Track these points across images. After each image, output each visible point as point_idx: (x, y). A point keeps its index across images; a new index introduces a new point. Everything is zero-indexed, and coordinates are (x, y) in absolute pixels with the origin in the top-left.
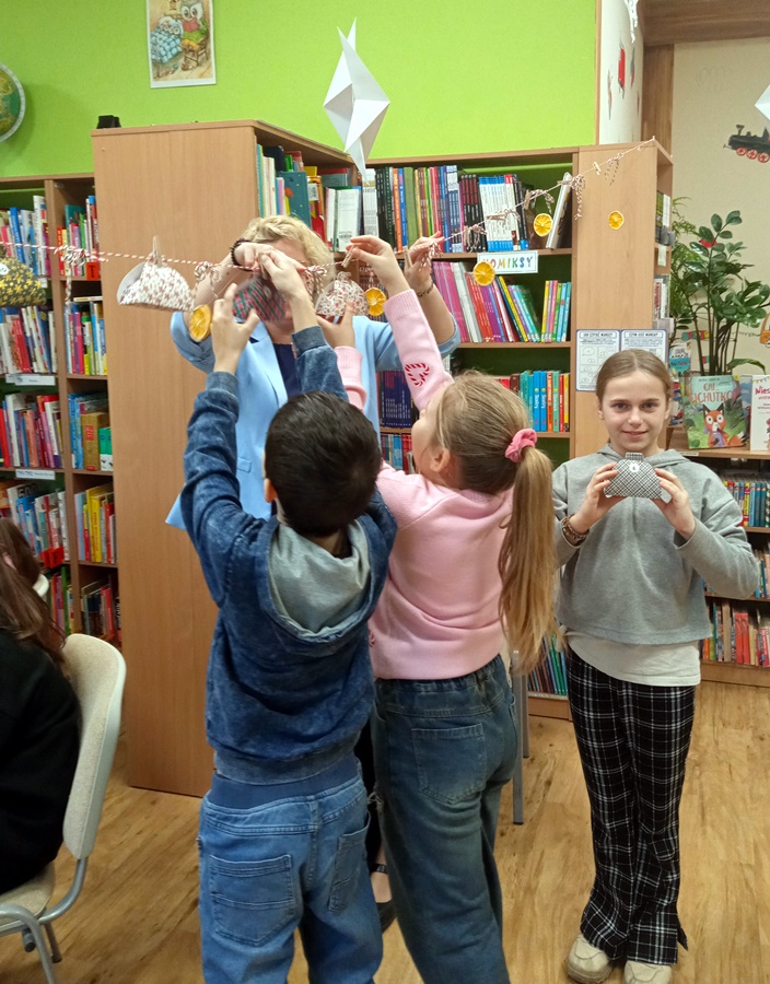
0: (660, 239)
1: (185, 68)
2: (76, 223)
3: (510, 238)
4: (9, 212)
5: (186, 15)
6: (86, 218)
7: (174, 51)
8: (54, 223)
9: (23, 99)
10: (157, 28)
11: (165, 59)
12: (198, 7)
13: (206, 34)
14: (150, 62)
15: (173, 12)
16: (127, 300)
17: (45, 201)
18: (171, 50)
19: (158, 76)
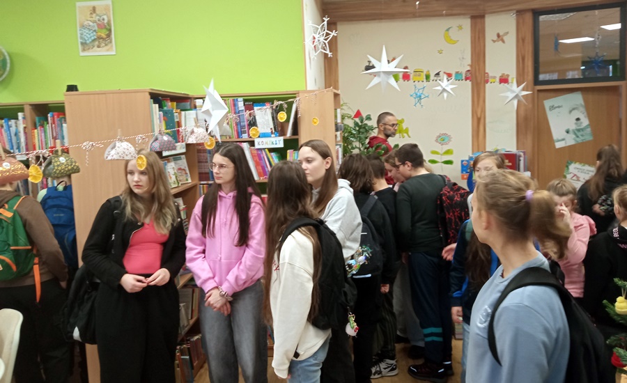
0: (337, 130)
1: (99, 47)
2: (42, 126)
3: (270, 131)
4: (3, 121)
5: (99, 20)
6: (48, 123)
7: (93, 38)
8: (30, 126)
9: (8, 61)
10: (83, 26)
11: (88, 42)
12: (105, 17)
13: (110, 30)
14: (79, 43)
15: (91, 19)
16: (109, 158)
17: (24, 115)
18: (91, 37)
19: (84, 50)
